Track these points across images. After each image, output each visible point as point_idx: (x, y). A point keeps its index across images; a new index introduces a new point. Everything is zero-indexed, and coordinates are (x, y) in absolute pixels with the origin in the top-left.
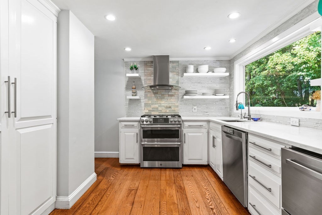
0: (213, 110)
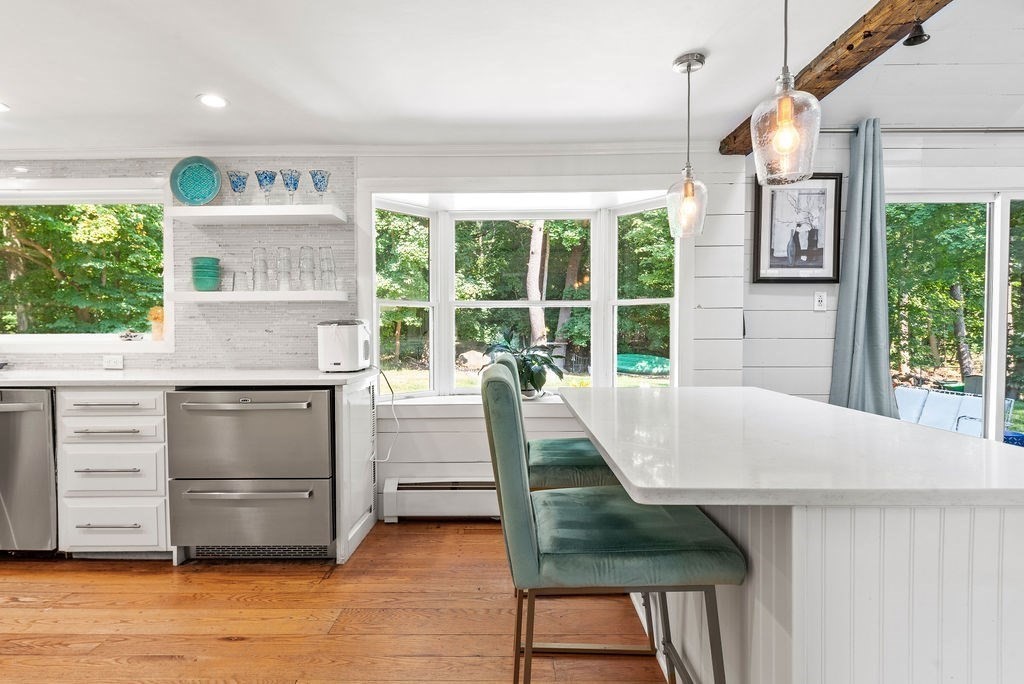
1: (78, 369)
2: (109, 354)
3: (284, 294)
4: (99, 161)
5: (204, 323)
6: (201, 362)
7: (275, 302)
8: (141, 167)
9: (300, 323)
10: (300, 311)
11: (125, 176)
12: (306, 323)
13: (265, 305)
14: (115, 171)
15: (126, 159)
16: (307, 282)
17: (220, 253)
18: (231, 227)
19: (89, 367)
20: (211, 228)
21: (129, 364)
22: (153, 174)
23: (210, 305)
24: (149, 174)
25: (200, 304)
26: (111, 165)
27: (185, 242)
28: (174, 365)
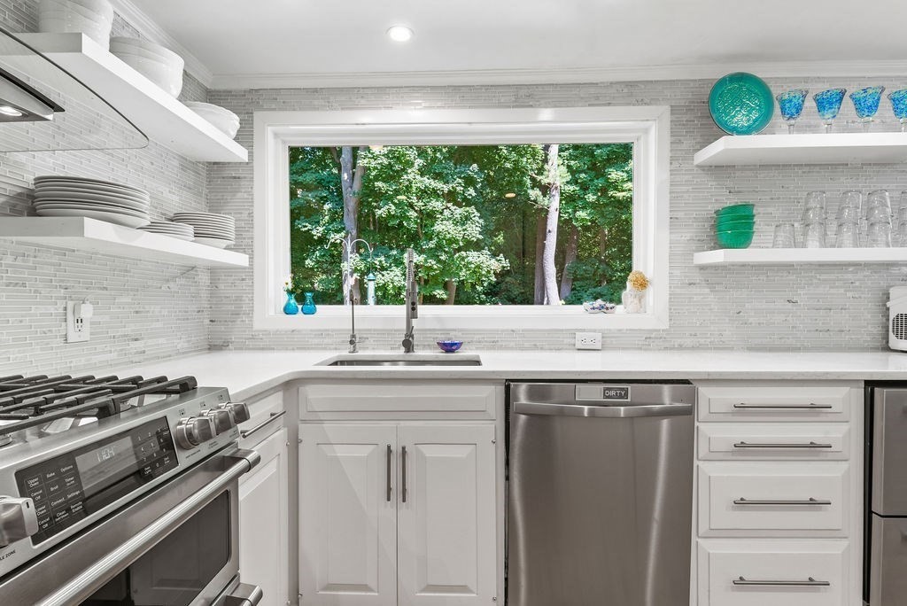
0: (159, 325)
1: (542, 349)
2: (584, 330)
3: (813, 252)
4: (578, 85)
5: (707, 290)
6: (702, 341)
8: (632, 92)
9: (832, 291)
10: (833, 277)
11: (609, 104)
12: (842, 291)
13: (788, 267)
14: (597, 98)
15: (611, 83)
16: (847, 235)
17: (731, 201)
18: (746, 167)
19: (557, 347)
20: (718, 170)
21: (608, 343)
22: (646, 100)
23: (715, 268)
24: (641, 102)
25: (702, 268)
26: (592, 90)
27: (684, 188)
28: (667, 345)
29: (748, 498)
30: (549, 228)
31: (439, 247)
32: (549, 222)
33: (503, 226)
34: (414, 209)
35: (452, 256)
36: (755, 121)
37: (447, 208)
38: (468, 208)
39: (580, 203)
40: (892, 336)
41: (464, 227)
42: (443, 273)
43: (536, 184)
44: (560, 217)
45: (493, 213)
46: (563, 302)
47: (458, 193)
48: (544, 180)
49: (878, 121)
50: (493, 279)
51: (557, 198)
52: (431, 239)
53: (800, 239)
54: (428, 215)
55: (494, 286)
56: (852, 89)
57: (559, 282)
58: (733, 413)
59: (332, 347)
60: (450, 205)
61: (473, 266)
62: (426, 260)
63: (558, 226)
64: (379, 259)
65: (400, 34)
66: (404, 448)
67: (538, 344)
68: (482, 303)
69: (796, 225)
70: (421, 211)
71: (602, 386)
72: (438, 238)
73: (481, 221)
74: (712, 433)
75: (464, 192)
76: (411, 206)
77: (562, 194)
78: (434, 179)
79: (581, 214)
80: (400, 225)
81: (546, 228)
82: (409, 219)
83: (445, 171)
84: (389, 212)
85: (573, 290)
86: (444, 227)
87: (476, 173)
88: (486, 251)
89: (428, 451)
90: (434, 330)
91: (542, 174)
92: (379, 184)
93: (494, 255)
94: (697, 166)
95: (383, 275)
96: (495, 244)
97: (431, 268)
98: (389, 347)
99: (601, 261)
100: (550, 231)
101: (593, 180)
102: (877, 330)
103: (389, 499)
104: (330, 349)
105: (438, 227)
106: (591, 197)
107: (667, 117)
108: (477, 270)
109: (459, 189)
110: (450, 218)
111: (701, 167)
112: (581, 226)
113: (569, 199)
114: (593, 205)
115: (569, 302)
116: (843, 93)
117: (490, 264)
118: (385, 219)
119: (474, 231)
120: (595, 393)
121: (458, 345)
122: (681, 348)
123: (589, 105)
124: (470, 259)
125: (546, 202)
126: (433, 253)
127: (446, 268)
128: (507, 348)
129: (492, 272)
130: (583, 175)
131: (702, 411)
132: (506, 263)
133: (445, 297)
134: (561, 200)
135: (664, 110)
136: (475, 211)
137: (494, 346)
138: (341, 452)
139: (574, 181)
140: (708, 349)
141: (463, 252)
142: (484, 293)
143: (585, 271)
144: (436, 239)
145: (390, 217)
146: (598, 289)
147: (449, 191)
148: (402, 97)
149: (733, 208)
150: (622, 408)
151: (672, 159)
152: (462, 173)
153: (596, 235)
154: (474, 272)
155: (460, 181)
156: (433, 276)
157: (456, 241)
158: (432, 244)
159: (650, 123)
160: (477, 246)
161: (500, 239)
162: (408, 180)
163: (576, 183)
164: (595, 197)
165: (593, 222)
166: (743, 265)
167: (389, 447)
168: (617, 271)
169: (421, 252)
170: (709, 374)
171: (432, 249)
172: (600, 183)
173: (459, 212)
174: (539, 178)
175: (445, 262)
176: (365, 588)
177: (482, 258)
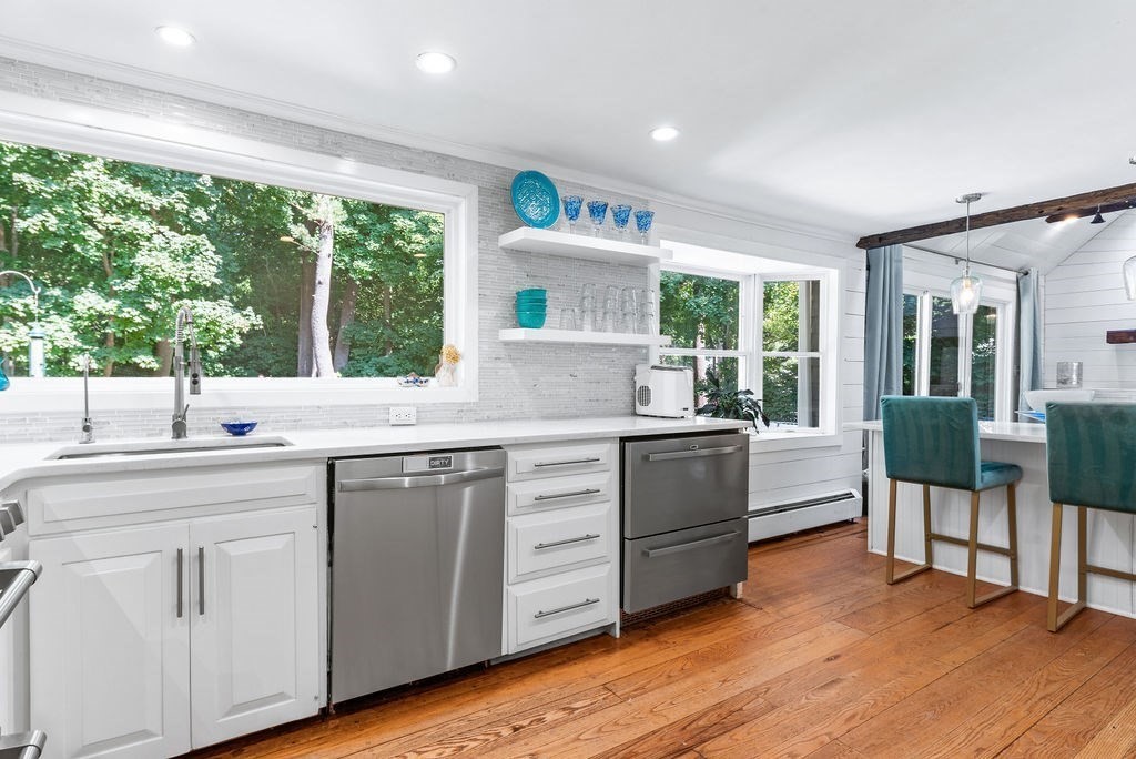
2: (398, 405)
3: (588, 335)
5: (510, 365)
6: (505, 413)
7: (580, 344)
8: (443, 165)
9: (601, 367)
11: (422, 172)
12: (606, 367)
13: (569, 346)
14: (410, 164)
15: (425, 152)
16: (610, 323)
17: (528, 285)
18: (539, 255)
19: (370, 423)
20: (519, 254)
21: (423, 417)
22: (456, 176)
23: (517, 344)
24: (451, 177)
25: (507, 344)
26: (405, 154)
27: (491, 267)
28: (478, 417)
29: (545, 542)
30: (319, 278)
31: (145, 290)
32: (319, 270)
33: (249, 267)
34: (95, 227)
35: (168, 305)
36: (546, 217)
37: (159, 232)
38: (195, 237)
39: (359, 251)
40: (637, 403)
41: (190, 265)
42: (151, 328)
43: (299, 218)
44: (333, 265)
45: (234, 248)
46: (339, 374)
47: (178, 213)
48: (311, 214)
49: (628, 231)
50: (238, 341)
51: (330, 241)
52: (129, 276)
53: (578, 322)
54: (123, 238)
55: (237, 352)
56: (612, 203)
57: (333, 348)
58: (534, 472)
59: (43, 437)
60: (164, 229)
61: (205, 321)
62: (119, 308)
63: (332, 277)
64: (22, 301)
65: (176, 37)
66: (201, 550)
67: (348, 421)
68: (217, 374)
69: (576, 310)
70: (108, 233)
71: (428, 457)
72: (144, 276)
73: (218, 258)
74: (519, 491)
75: (188, 212)
76: (90, 221)
77: (335, 236)
78: (135, 185)
79: (360, 264)
80: (69, 250)
81: (315, 278)
82: (84, 241)
83: (155, 177)
84: (44, 226)
85: (350, 359)
86: (153, 260)
87: (208, 189)
88: (225, 302)
89: (232, 549)
90: (214, 409)
91: (309, 206)
92: (25, 178)
93: (239, 307)
94: (501, 248)
95: (31, 328)
96: (238, 292)
97: (129, 321)
98: (145, 434)
99: (385, 325)
100: (320, 283)
101: (375, 225)
102: (628, 399)
103: (180, 615)
104: (40, 440)
105: (141, 259)
106: (373, 245)
107: (475, 198)
108: (211, 327)
109: (180, 207)
110: (165, 249)
111: (504, 249)
112: (360, 280)
113: (344, 244)
114: (376, 255)
115: (347, 374)
116: (606, 205)
117: (234, 321)
118: (36, 237)
119: (206, 270)
120: (421, 464)
121: (252, 426)
122: (489, 419)
123: (402, 169)
124: (199, 311)
125: (315, 244)
126: (135, 299)
127: (156, 322)
128: (312, 427)
129: (236, 331)
130: (362, 217)
131: (511, 473)
132: (258, 321)
133: (155, 366)
134: (335, 244)
135: (473, 189)
136: (207, 242)
137: (296, 425)
138: (101, 569)
139: (351, 222)
140: (513, 419)
141: (186, 301)
142: (220, 361)
143: (366, 335)
144: (139, 277)
145: (46, 233)
146: (382, 360)
147: (163, 208)
148: (163, 106)
149: (531, 292)
150: (442, 476)
151: (481, 238)
152: (186, 183)
153: (379, 291)
154: (207, 330)
155: (181, 195)
156: (133, 333)
157: (177, 285)
158: (131, 285)
159: (461, 199)
160: (211, 293)
161: (246, 286)
162: (85, 180)
163: (355, 225)
164: (378, 245)
165: (375, 276)
166: (538, 343)
167: (180, 552)
168: (404, 337)
169: (111, 295)
170: (516, 439)
171: (131, 291)
172: (383, 228)
173: (179, 241)
174: (305, 211)
175: (155, 313)
176: (145, 734)
177: (219, 311)
